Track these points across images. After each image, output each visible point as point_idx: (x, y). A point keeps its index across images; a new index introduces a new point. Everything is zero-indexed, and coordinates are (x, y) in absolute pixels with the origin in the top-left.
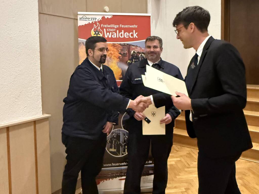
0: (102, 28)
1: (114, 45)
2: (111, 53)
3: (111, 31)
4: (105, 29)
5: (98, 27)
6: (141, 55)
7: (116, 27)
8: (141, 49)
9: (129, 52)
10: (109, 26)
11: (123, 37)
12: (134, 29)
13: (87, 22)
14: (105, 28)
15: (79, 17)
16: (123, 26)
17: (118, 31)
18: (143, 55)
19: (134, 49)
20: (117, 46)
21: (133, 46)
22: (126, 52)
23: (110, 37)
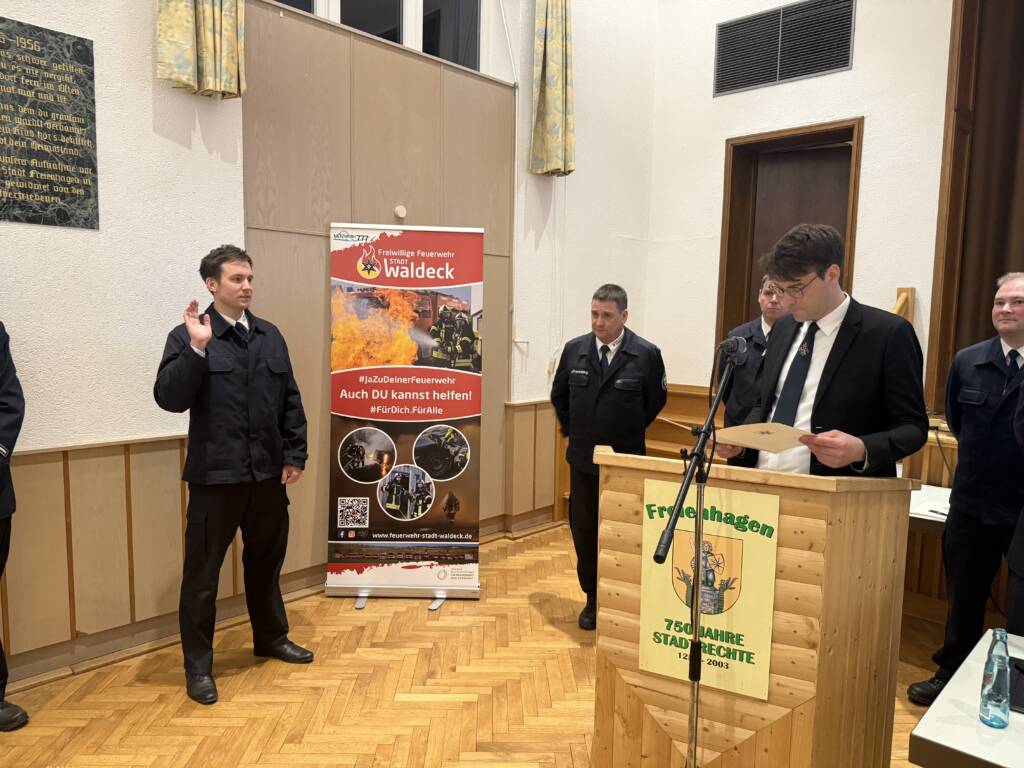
0: (381, 258)
1: (403, 294)
2: (396, 310)
3: (399, 265)
4: (385, 260)
5: (371, 255)
6: (461, 316)
7: (408, 256)
8: (460, 302)
9: (435, 308)
10: (394, 253)
11: (423, 276)
12: (448, 259)
13: (348, 245)
14: (385, 256)
15: (333, 233)
16: (423, 254)
17: (412, 264)
18: (464, 315)
19: (445, 302)
20: (409, 295)
21: (444, 295)
22: (429, 308)
23: (396, 275)
